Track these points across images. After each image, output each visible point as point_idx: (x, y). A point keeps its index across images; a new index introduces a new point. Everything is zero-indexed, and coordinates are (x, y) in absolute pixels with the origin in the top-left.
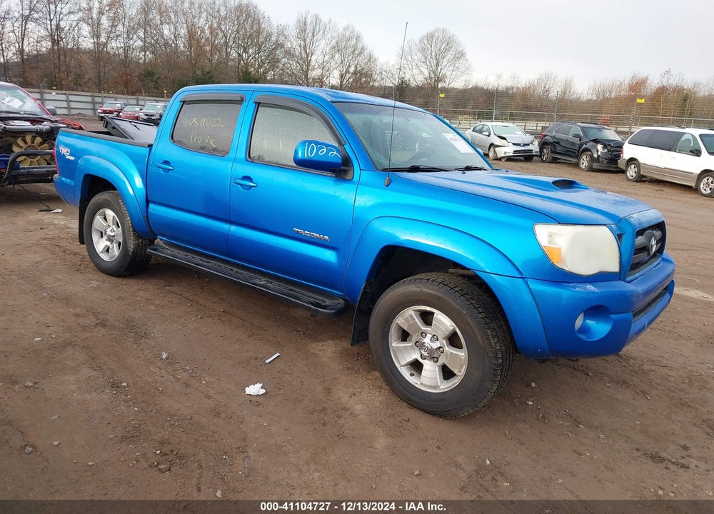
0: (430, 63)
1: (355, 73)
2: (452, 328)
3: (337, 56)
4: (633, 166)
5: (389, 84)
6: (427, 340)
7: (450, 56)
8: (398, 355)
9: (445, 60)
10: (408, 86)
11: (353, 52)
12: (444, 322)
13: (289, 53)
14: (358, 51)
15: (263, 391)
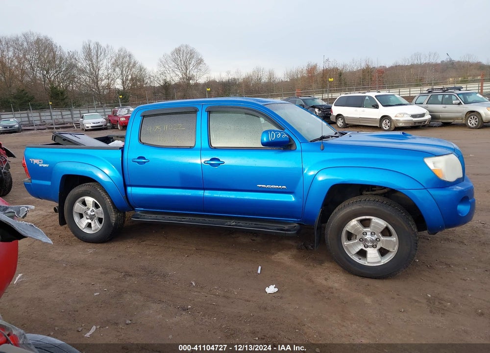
0: (181, 68)
1: (132, 79)
2: (385, 225)
3: (117, 69)
4: (340, 119)
5: (157, 85)
6: (368, 237)
7: (193, 62)
8: (349, 249)
9: (191, 65)
10: (170, 85)
11: (128, 66)
12: (379, 223)
13: (82, 71)
14: (132, 65)
15: (276, 290)
